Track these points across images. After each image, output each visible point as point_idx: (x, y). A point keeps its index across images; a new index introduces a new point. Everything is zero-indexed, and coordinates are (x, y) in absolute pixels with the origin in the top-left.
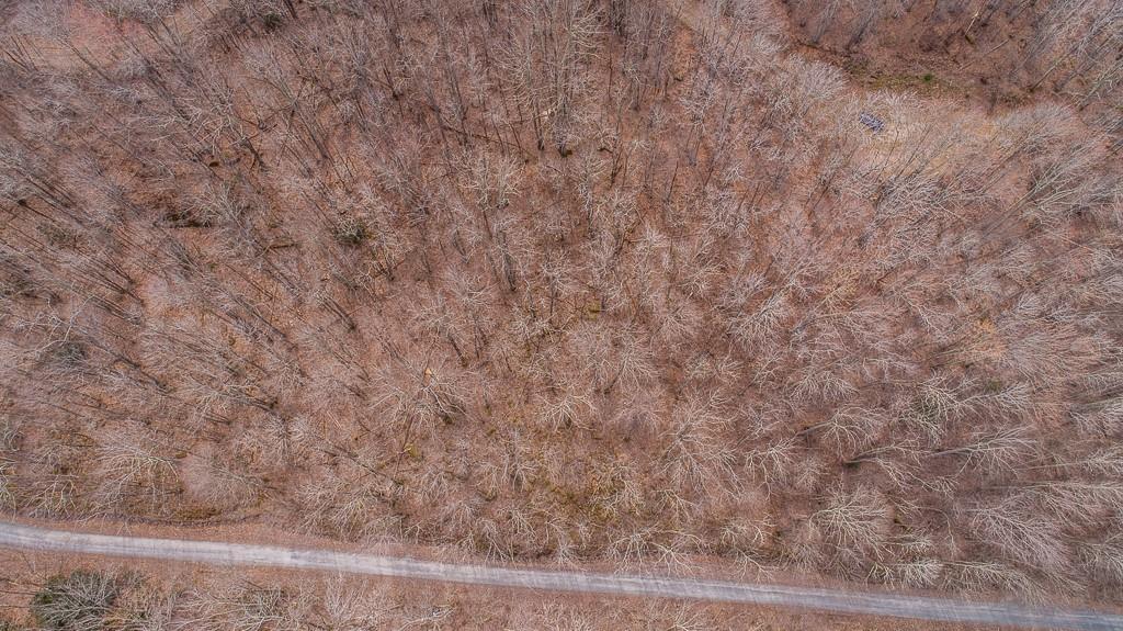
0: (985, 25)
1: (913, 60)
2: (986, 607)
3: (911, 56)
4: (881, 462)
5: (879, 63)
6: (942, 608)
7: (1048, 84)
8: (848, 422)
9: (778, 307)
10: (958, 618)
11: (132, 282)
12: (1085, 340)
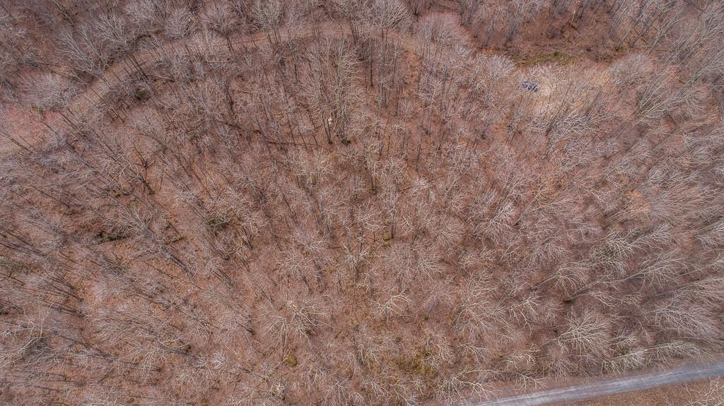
0: (581, 17)
1: (545, 45)
2: (671, 373)
3: (543, 43)
4: (593, 293)
5: (526, 51)
6: (646, 380)
7: (625, 44)
8: (567, 273)
9: (508, 210)
10: (657, 384)
11: (72, 288)
12: (693, 190)
